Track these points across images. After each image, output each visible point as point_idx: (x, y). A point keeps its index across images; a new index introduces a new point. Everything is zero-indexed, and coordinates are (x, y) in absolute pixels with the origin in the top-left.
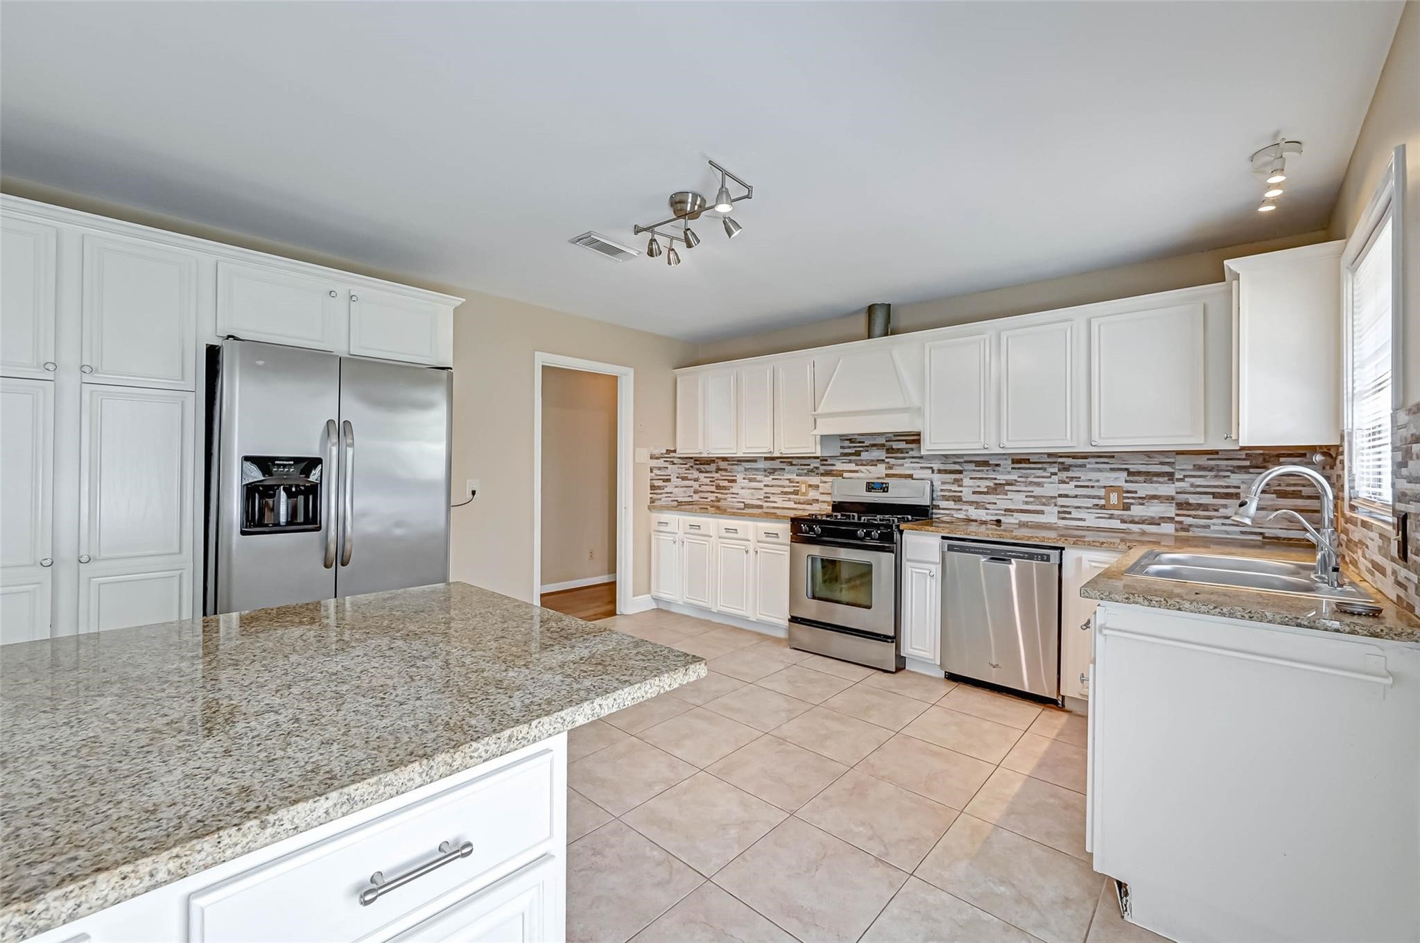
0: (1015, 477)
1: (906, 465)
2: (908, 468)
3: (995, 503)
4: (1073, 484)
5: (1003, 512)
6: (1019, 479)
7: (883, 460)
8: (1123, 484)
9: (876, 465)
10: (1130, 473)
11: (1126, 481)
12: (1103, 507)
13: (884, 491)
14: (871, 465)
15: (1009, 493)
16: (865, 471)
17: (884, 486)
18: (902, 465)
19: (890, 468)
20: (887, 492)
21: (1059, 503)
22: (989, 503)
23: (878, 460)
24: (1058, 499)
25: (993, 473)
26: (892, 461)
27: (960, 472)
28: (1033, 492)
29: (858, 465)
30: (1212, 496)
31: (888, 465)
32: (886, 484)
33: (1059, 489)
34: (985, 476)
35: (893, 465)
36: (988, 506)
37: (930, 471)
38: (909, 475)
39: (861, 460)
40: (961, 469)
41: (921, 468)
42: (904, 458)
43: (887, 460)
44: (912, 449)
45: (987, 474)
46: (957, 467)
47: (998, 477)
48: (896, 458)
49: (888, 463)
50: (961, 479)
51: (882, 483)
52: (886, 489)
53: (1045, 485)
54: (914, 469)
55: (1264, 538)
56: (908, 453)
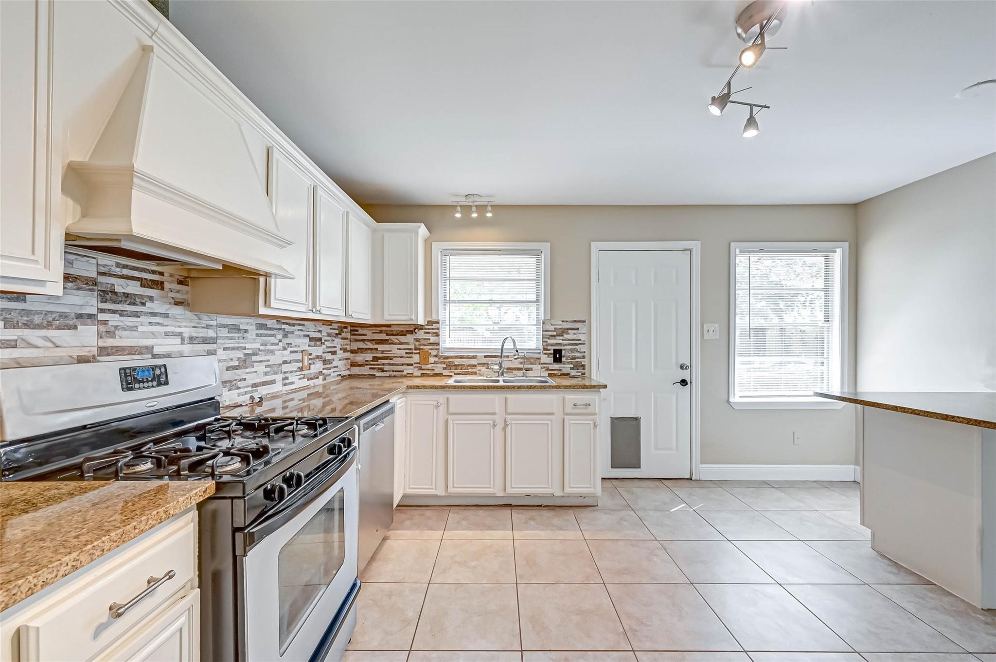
0: (257, 346)
1: (140, 329)
2: (144, 335)
3: (245, 379)
4: (290, 349)
5: (250, 389)
6: (262, 348)
7: (91, 316)
8: (307, 348)
9: (75, 328)
10: (311, 339)
11: (309, 346)
12: (301, 369)
13: (160, 384)
14: (58, 328)
15: (255, 364)
16: (40, 342)
17: (158, 372)
18: (134, 328)
19: (111, 334)
20: (166, 383)
21: (284, 370)
22: (240, 380)
23: (79, 316)
24: (283, 365)
25: (243, 341)
26: (114, 320)
27: (214, 341)
28: (269, 361)
29: (15, 326)
30: (330, 354)
31: (102, 328)
32: (160, 367)
33: (283, 356)
34: (236, 345)
35: (116, 327)
36: (240, 384)
37: (179, 340)
38: (146, 347)
39: (28, 312)
40: (214, 335)
41: (167, 334)
42: (136, 315)
43: (102, 317)
44: (151, 299)
45: (239, 343)
46: (211, 333)
47: (247, 346)
48: (122, 313)
49: (105, 322)
50: (215, 351)
51: (153, 368)
52: (163, 379)
53: (276, 352)
54: (154, 335)
55: (342, 377)
56: (143, 304)
